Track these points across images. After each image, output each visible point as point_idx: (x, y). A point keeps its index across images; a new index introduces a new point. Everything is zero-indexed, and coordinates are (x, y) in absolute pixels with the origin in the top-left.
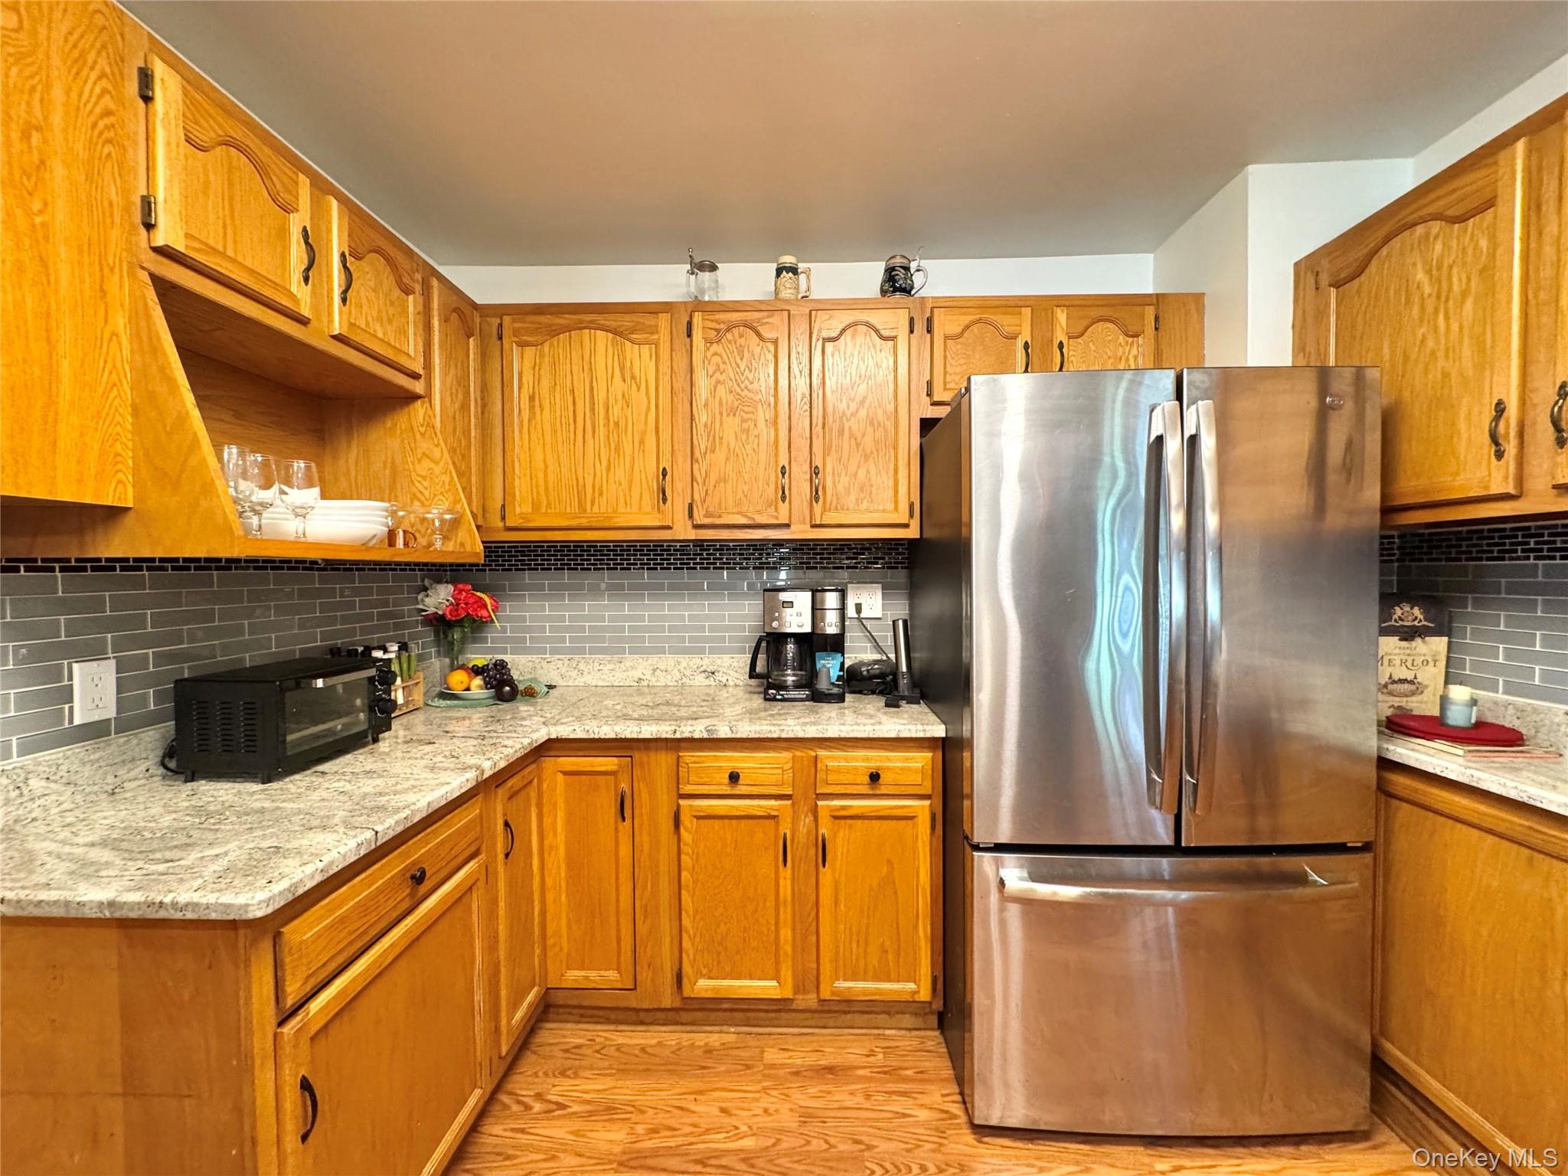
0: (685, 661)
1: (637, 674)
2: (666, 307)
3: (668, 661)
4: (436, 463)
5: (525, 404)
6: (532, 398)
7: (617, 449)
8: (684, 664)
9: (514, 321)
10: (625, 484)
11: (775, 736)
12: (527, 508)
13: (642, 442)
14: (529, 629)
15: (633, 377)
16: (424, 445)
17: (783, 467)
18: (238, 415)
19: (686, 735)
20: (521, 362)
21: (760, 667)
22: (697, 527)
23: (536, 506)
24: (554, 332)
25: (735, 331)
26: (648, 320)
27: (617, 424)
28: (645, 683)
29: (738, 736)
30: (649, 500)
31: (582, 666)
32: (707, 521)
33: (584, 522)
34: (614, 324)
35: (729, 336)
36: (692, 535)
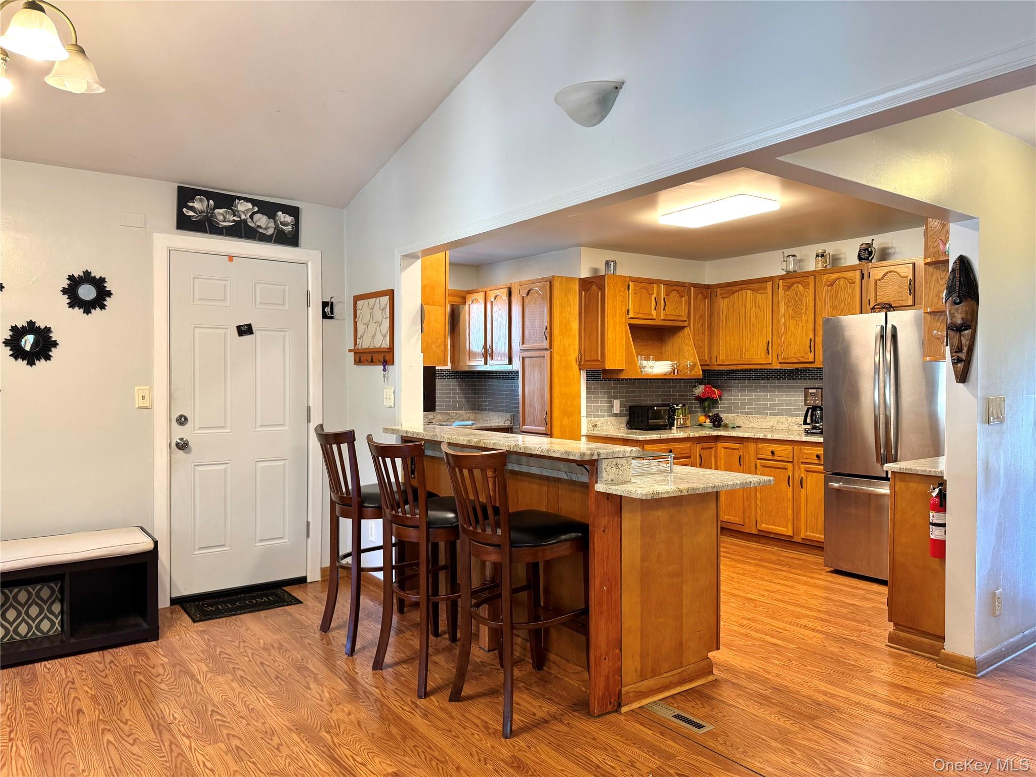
0: (790, 419)
1: (771, 424)
2: (771, 279)
3: (783, 419)
4: (690, 346)
5: (724, 320)
6: (726, 317)
7: (753, 335)
8: (790, 420)
9: (721, 290)
10: (756, 347)
11: (785, 439)
12: (724, 357)
13: (762, 331)
14: (733, 404)
15: (759, 307)
16: (687, 341)
17: (811, 339)
18: (642, 340)
19: (758, 437)
20: (723, 304)
21: (808, 421)
22: (780, 363)
23: (727, 357)
24: (734, 293)
25: (795, 286)
26: (763, 285)
27: (753, 325)
28: (774, 428)
29: (774, 438)
30: (764, 352)
31: (751, 419)
32: (783, 361)
33: (741, 362)
34: (753, 288)
35: (792, 288)
36: (779, 366)
